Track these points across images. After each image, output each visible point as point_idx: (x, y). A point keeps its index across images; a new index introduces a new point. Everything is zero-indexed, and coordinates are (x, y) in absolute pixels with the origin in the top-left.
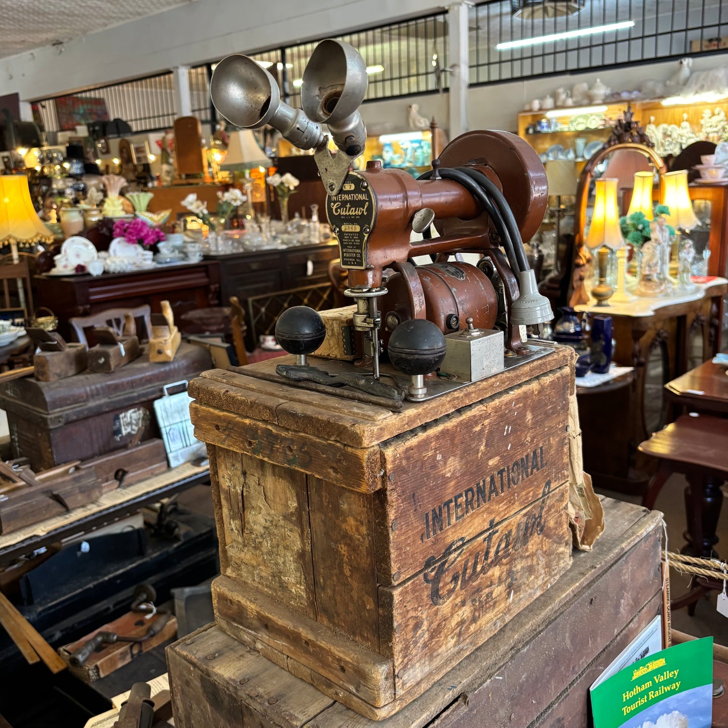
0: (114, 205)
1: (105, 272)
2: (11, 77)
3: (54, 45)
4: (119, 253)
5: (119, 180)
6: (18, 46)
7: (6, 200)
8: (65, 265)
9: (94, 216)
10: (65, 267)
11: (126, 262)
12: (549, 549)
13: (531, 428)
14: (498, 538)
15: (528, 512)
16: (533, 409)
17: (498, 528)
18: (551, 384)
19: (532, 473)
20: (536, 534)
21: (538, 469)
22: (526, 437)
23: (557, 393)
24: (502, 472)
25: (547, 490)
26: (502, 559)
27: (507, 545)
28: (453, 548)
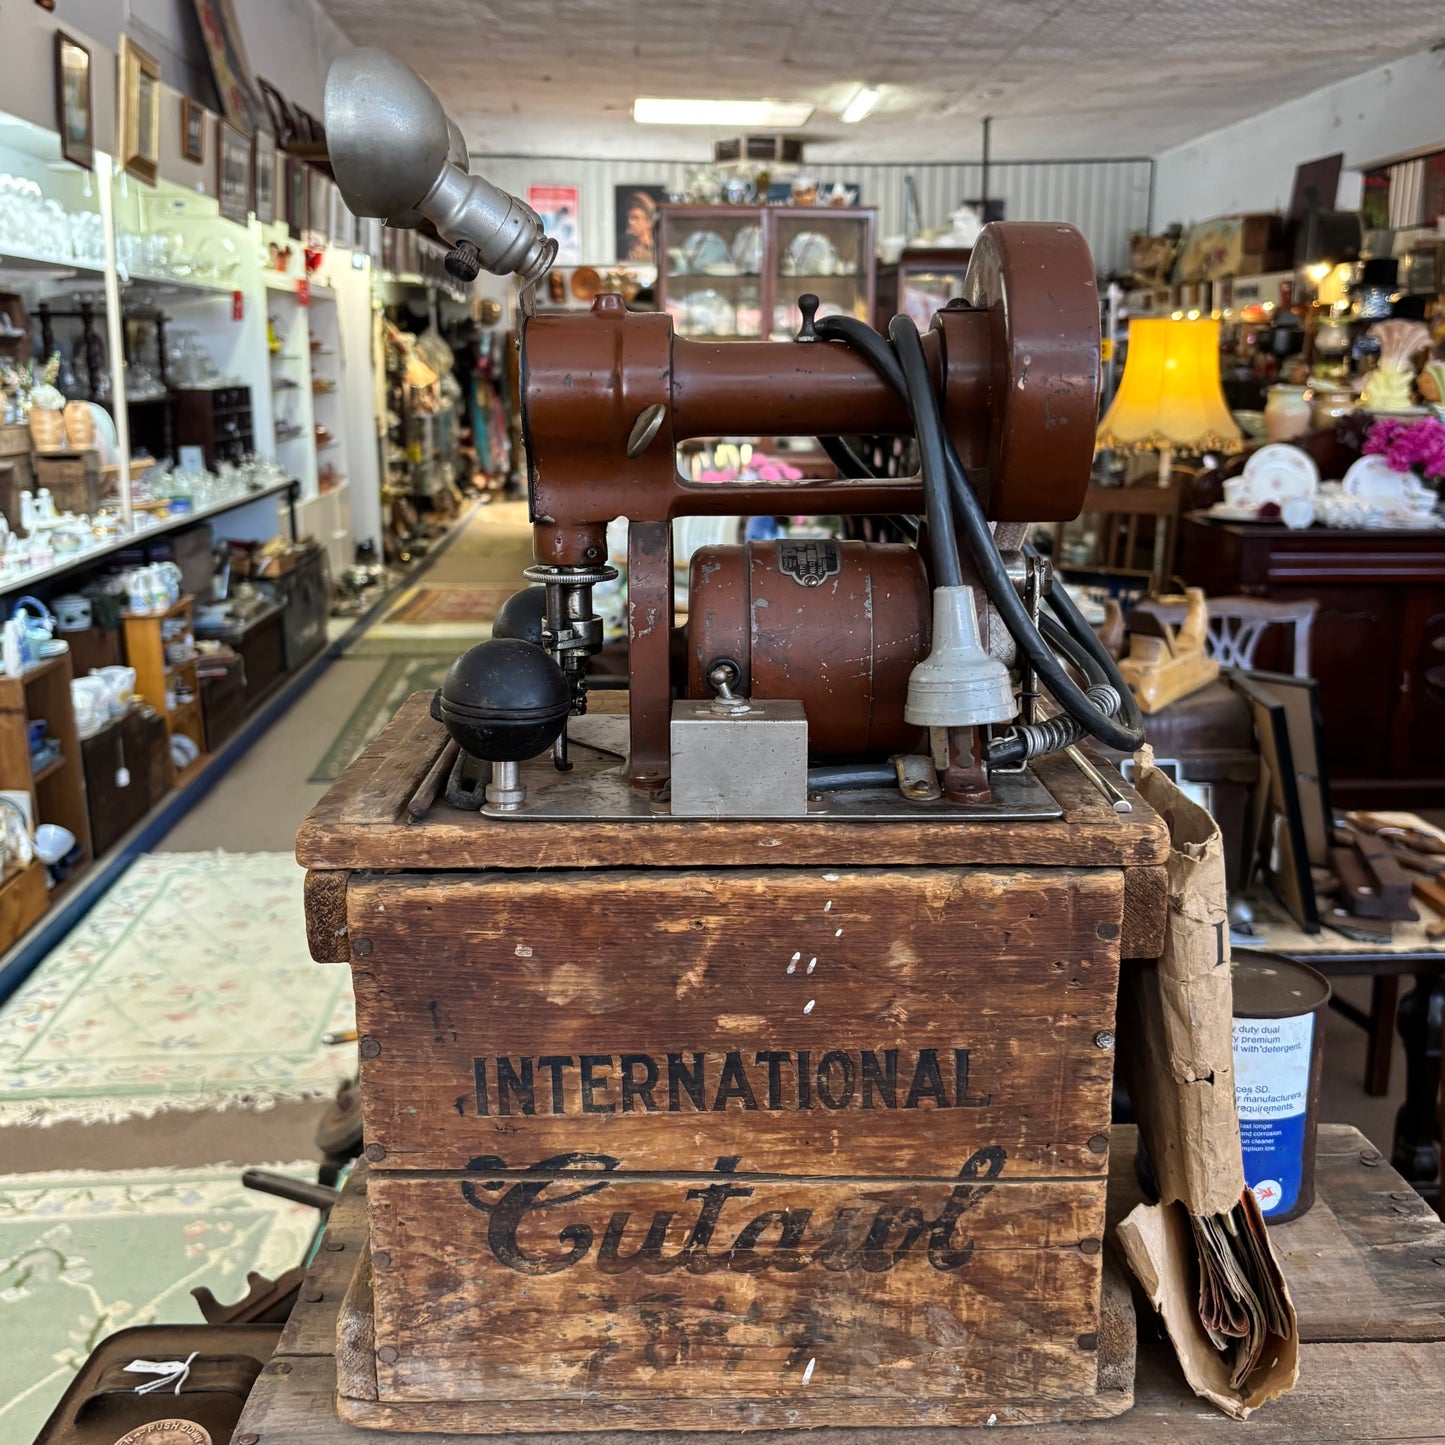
0: (1388, 386)
1: (1318, 524)
2: (1338, 122)
3: (1435, 49)
4: (1363, 489)
5: (1412, 333)
6: (1361, 58)
7: (1171, 364)
8: (1241, 499)
9: (1336, 406)
10: (1241, 503)
11: (1366, 508)
12: (988, 1324)
13: (913, 989)
14: (750, 1207)
15: (888, 1193)
16: (922, 942)
17: (750, 1184)
18: (1015, 899)
19: (912, 1102)
20: (926, 1263)
21: (943, 1103)
22: (889, 1005)
23: (1046, 929)
24: (775, 1059)
25: (983, 1169)
26: (766, 1265)
27: (790, 1240)
28: (571, 1167)
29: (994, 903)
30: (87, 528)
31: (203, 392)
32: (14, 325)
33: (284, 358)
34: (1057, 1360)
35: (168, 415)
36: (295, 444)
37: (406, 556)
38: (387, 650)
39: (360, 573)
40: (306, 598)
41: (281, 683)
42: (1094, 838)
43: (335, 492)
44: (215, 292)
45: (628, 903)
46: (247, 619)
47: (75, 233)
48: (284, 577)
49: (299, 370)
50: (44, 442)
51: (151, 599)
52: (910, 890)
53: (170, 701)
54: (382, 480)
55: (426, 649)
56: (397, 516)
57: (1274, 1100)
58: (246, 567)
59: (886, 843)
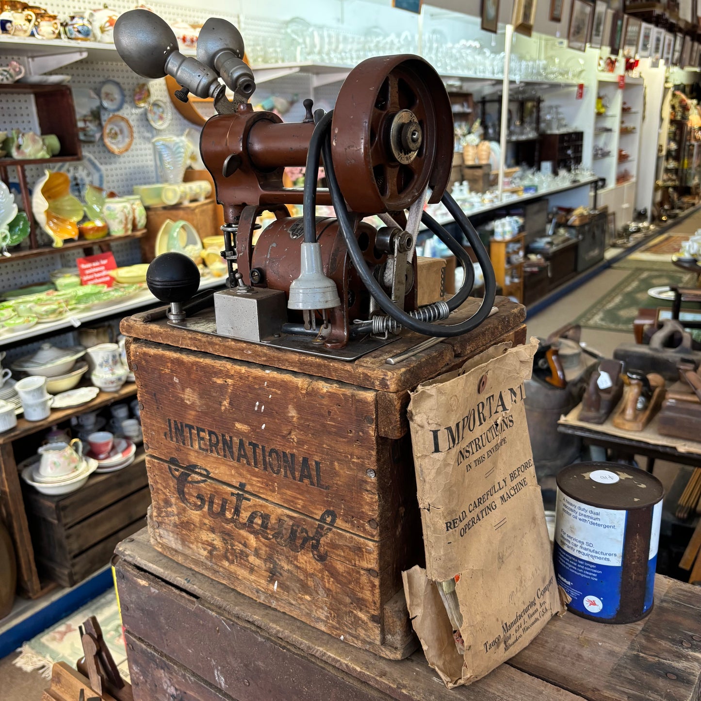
12: (336, 593)
13: (298, 428)
14: (250, 507)
15: (295, 518)
16: (299, 408)
17: (250, 497)
18: (331, 395)
19: (301, 480)
20: (311, 555)
21: (312, 483)
22: (290, 433)
23: (345, 413)
24: (255, 446)
25: (329, 519)
26: (258, 534)
27: (264, 526)
28: (197, 470)
29: (323, 396)
30: (479, 200)
31: (556, 135)
32: (469, 107)
33: (606, 116)
34: (363, 621)
35: (537, 147)
36: (607, 160)
37: (664, 218)
38: (634, 266)
39: (633, 226)
40: (594, 236)
41: (573, 277)
42: (363, 373)
43: (626, 185)
44: (568, 86)
45: (203, 367)
46: (558, 245)
47: (495, 63)
48: (582, 226)
49: (614, 122)
50: (468, 160)
51: (504, 233)
52: (293, 383)
53: (507, 281)
54: (657, 177)
55: (655, 267)
56: (666, 197)
57: (597, 553)
58: (563, 220)
59: (287, 360)
